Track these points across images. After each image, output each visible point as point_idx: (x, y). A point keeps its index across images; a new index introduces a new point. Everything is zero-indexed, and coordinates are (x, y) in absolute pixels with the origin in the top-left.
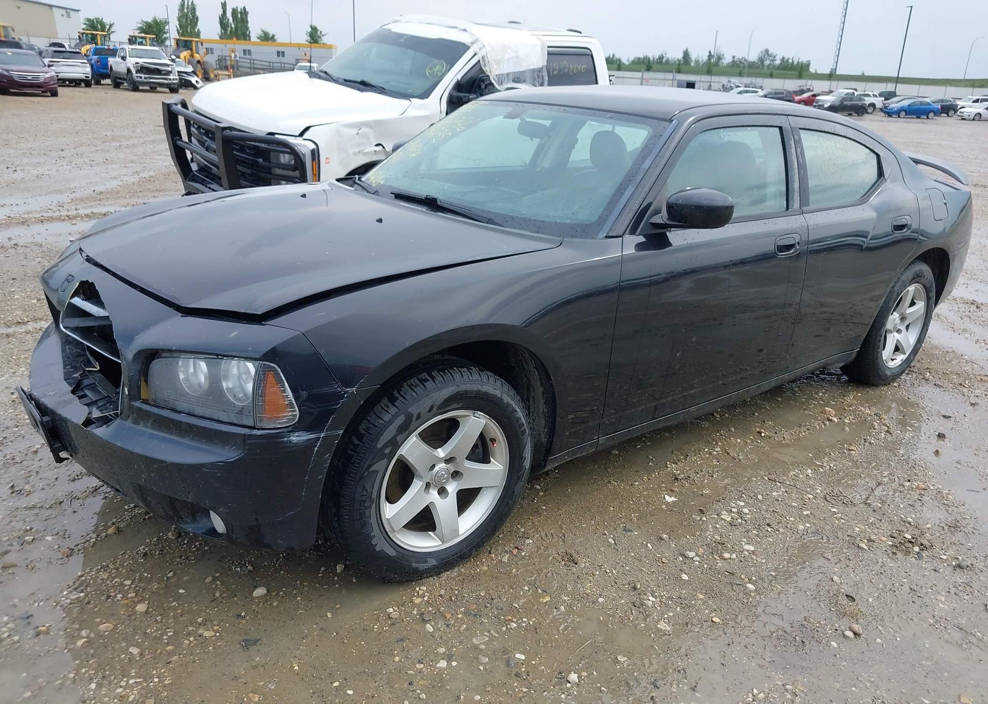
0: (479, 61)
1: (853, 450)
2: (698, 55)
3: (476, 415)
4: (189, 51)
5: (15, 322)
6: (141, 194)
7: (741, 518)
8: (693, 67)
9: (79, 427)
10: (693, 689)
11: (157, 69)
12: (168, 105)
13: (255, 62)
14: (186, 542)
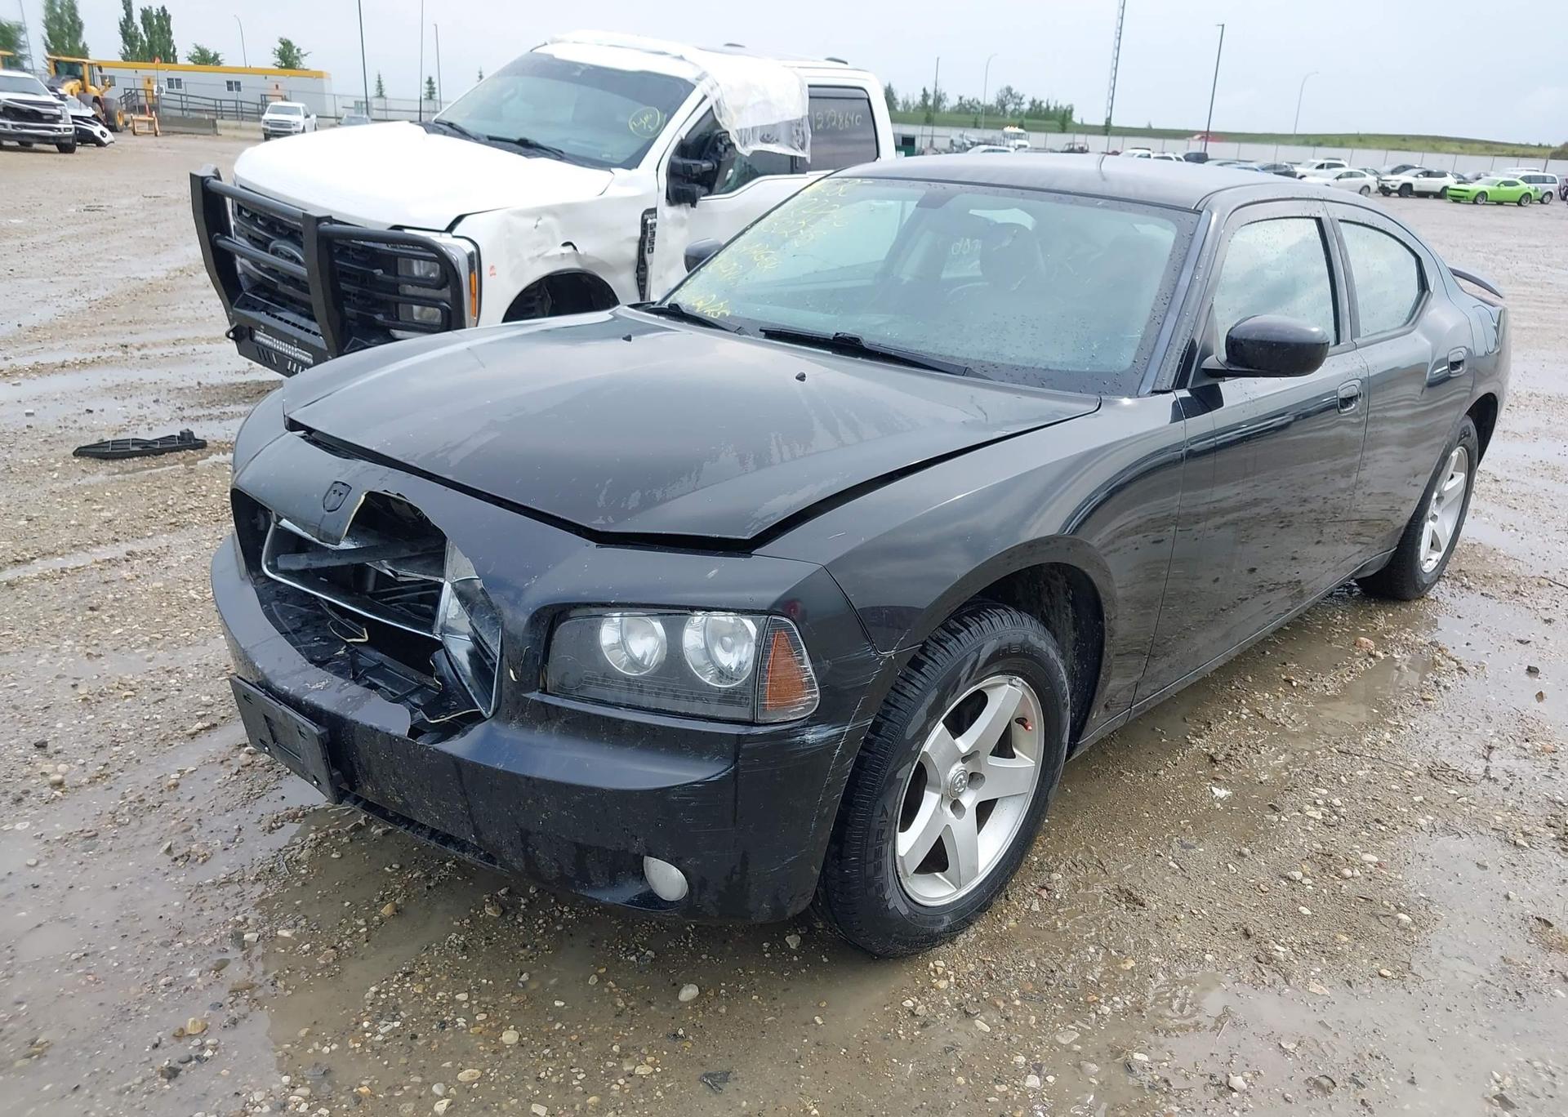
0: (711, 108)
1: (1429, 700)
2: (907, 95)
3: (1014, 682)
4: (78, 81)
5: (10, 560)
6: (106, 329)
7: (1335, 813)
8: (902, 113)
9: (404, 741)
10: (1412, 1082)
11: (34, 110)
12: (203, 178)
13: (190, 99)
14: (520, 920)
